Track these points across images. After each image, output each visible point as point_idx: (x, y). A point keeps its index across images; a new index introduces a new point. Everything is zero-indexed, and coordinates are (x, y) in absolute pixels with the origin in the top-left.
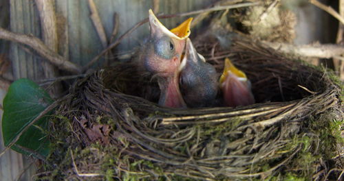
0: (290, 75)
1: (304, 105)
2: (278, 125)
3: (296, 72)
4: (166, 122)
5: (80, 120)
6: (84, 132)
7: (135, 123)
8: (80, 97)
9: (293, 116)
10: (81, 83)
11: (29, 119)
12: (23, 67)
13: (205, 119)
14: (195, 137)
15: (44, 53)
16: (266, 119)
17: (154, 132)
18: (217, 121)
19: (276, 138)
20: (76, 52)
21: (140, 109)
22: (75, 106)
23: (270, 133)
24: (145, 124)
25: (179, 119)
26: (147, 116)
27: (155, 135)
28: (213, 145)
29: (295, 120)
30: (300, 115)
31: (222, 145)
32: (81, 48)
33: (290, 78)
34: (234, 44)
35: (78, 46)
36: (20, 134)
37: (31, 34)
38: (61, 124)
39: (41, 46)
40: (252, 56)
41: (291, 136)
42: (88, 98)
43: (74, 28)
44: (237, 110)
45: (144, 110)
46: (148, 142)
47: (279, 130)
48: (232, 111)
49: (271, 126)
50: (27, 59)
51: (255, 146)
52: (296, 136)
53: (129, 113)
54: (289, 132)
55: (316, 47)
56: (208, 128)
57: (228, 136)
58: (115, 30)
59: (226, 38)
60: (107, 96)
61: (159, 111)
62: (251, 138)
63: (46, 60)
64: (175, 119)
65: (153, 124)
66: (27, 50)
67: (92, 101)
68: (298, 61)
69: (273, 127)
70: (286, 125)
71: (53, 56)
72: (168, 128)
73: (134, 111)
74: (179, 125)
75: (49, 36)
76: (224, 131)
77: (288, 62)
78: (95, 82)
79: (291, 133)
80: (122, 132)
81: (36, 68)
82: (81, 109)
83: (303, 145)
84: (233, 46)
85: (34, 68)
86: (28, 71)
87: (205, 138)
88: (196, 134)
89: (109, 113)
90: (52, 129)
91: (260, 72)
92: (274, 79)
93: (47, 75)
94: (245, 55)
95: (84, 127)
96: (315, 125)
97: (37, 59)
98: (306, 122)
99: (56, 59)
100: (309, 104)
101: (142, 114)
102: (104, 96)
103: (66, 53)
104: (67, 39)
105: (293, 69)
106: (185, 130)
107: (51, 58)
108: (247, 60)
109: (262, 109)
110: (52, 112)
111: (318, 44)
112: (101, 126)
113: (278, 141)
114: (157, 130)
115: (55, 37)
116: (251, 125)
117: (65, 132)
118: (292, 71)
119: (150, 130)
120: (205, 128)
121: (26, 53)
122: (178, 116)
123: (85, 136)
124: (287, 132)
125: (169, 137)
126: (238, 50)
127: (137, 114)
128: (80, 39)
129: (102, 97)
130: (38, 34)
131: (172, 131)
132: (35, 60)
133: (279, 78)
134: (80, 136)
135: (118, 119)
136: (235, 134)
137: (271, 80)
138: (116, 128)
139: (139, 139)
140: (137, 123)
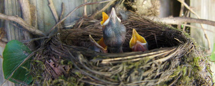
0: (161, 33)
1: (181, 49)
2: (169, 61)
3: (165, 32)
4: (105, 62)
5: (49, 62)
6: (53, 70)
7: (85, 63)
8: (48, 49)
9: (176, 55)
10: (47, 41)
11: (18, 63)
12: (13, 34)
13: (128, 59)
14: (123, 70)
15: (24, 26)
16: (162, 58)
17: (98, 68)
18: (135, 60)
19: (169, 69)
20: (42, 25)
21: (87, 55)
22: (45, 54)
23: (165, 65)
24: (91, 63)
25: (112, 59)
26: (92, 59)
27: (98, 70)
28: (134, 74)
29: (177, 57)
30: (179, 55)
31: (139, 74)
32: (44, 23)
33: (162, 35)
34: (130, 17)
35: (43, 22)
36: (14, 72)
37: (17, 16)
38: (38, 65)
39: (22, 22)
40: (140, 24)
41: (176, 67)
42: (53, 49)
43: (40, 12)
44: (145, 53)
45: (90, 55)
46: (94, 74)
47: (170, 63)
48: (143, 54)
49: (165, 61)
50: (14, 30)
51: (158, 74)
52: (179, 67)
53: (81, 57)
54: (175, 65)
55: (171, 19)
56: (130, 65)
57: (142, 68)
58: (63, 12)
59: (125, 14)
60: (65, 47)
61: (100, 55)
62: (155, 69)
63: (25, 30)
64: (110, 60)
65: (96, 63)
66: (15, 25)
67: (56, 51)
68: (165, 26)
69: (166, 62)
70: (174, 60)
71: (29, 27)
72: (106, 65)
73: (84, 56)
74: (112, 63)
75: (27, 16)
76: (139, 66)
77: (160, 26)
78: (56, 40)
79: (176, 65)
80: (77, 69)
81: (20, 34)
82: (49, 56)
83: (183, 72)
84: (129, 18)
85: (19, 35)
86: (15, 37)
87: (129, 70)
88: (123, 68)
89: (68, 58)
90: (32, 68)
91: (144, 32)
92: (152, 35)
93: (26, 38)
94: (135, 23)
95: (53, 66)
96: (188, 60)
97: (20, 30)
98: (183, 59)
99: (31, 29)
100: (183, 48)
101: (89, 58)
102: (64, 48)
103: (36, 26)
104: (36, 18)
105: (163, 30)
106: (117, 66)
107: (28, 28)
108: (137, 26)
109: (159, 52)
110: (31, 58)
111: (172, 17)
112: (64, 66)
113: (170, 70)
114: (99, 66)
115: (30, 17)
116: (154, 61)
117: (41, 70)
118: (162, 31)
119: (95, 67)
120: (128, 64)
121: (14, 26)
122: (111, 58)
123: (54, 72)
124: (174, 65)
125: (107, 71)
126: (132, 21)
127: (86, 57)
128: (43, 18)
129: (63, 48)
130: (20, 15)
131: (108, 67)
132: (19, 30)
133: (155, 35)
134: (50, 72)
135: (75, 61)
136: (146, 67)
137: (150, 36)
138: (73, 67)
139: (89, 73)
140: (87, 63)
